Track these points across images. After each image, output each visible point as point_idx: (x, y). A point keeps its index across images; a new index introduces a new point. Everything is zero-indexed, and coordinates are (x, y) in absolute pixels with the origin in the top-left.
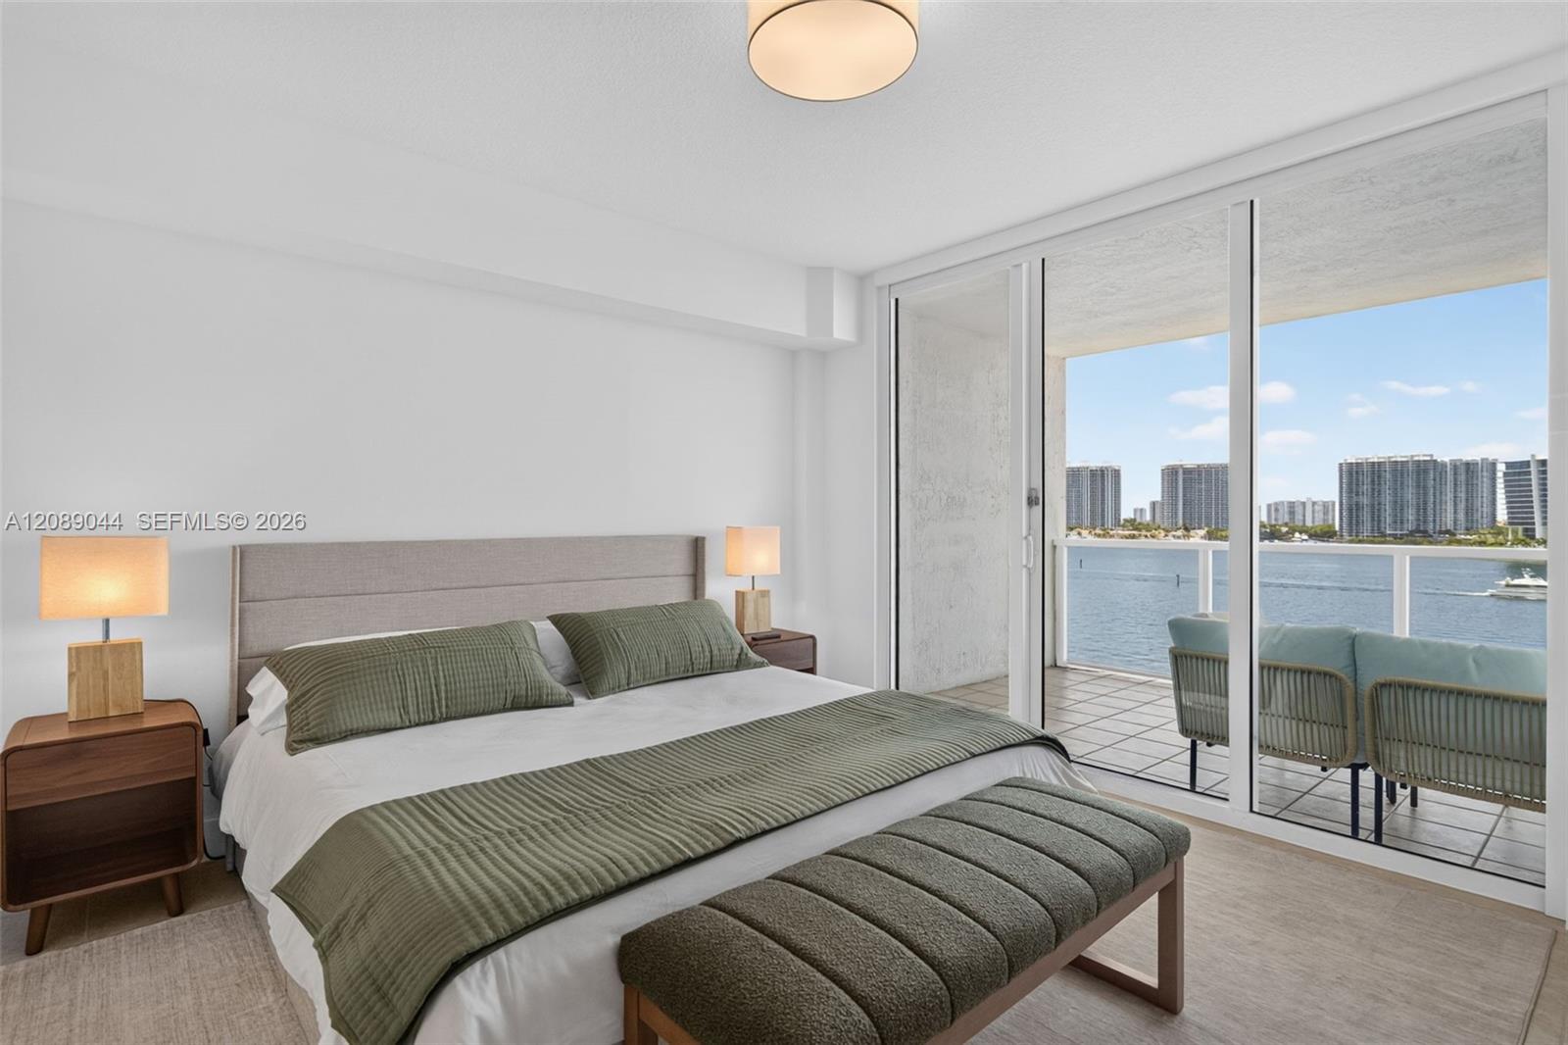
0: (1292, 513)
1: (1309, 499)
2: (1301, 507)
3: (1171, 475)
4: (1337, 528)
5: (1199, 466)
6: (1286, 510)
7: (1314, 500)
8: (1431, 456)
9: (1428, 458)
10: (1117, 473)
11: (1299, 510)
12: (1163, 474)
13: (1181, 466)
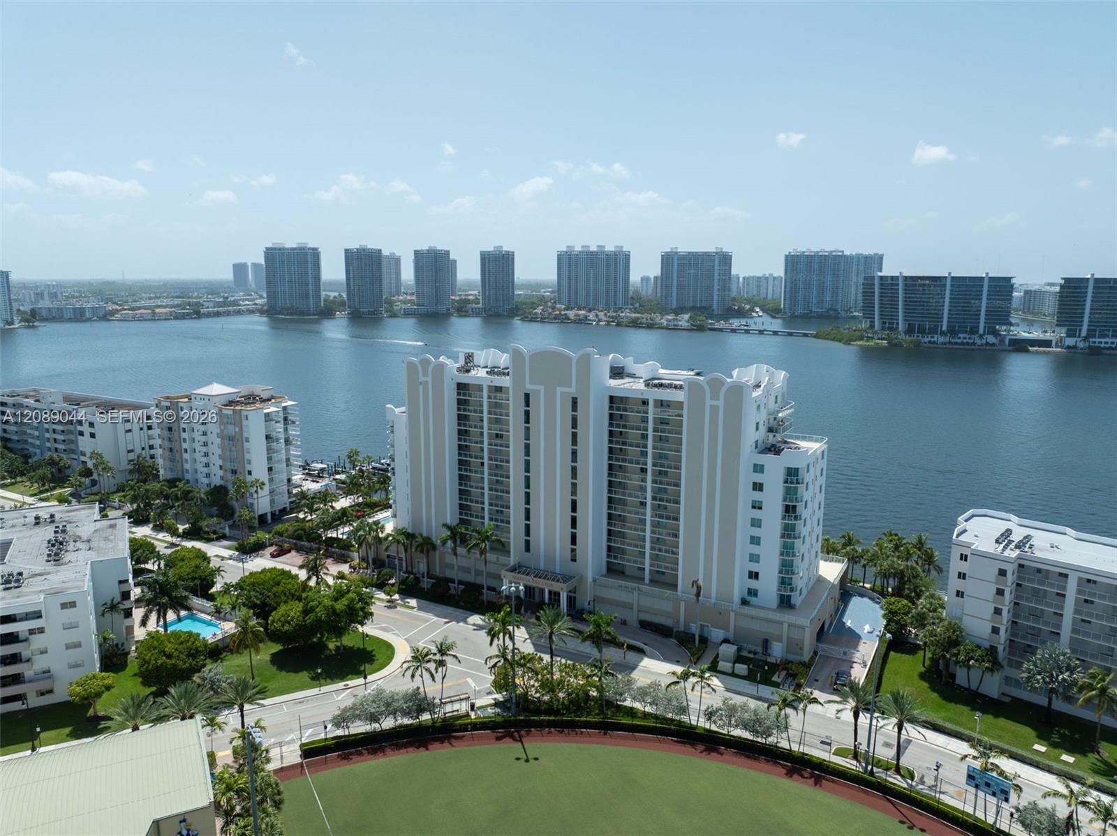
0: (759, 286)
1: (771, 275)
2: (765, 281)
3: (668, 260)
4: (782, 306)
5: (689, 253)
6: (755, 283)
7: (775, 275)
8: (843, 252)
9: (840, 254)
10: (627, 257)
11: (763, 284)
12: (662, 260)
13: (676, 253)
